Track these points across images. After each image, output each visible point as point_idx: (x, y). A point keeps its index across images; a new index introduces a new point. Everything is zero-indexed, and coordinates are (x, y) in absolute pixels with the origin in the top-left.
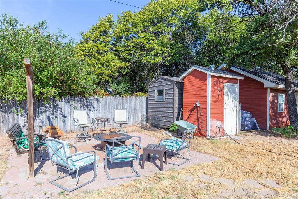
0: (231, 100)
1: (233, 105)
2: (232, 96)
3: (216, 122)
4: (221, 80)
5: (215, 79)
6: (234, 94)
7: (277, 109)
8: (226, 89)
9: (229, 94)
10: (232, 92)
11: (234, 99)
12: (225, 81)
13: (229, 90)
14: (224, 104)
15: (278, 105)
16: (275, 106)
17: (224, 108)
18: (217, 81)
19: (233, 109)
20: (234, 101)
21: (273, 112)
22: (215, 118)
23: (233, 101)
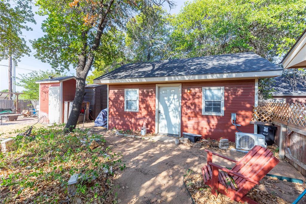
0: (54, 99)
1: (55, 103)
2: (54, 96)
3: (43, 113)
4: (47, 86)
5: (43, 86)
6: (56, 94)
7: (123, 107)
8: (50, 92)
9: (52, 94)
10: (54, 94)
11: (56, 98)
12: (50, 85)
13: (52, 92)
14: (49, 101)
15: (125, 103)
16: (120, 104)
17: (49, 104)
18: (44, 87)
19: (55, 106)
20: (57, 100)
21: (117, 111)
22: (42, 111)
23: (55, 100)
